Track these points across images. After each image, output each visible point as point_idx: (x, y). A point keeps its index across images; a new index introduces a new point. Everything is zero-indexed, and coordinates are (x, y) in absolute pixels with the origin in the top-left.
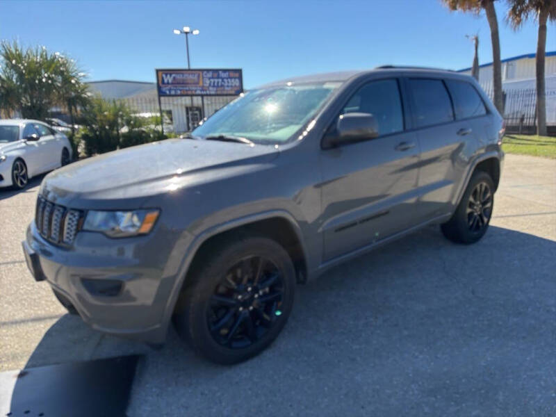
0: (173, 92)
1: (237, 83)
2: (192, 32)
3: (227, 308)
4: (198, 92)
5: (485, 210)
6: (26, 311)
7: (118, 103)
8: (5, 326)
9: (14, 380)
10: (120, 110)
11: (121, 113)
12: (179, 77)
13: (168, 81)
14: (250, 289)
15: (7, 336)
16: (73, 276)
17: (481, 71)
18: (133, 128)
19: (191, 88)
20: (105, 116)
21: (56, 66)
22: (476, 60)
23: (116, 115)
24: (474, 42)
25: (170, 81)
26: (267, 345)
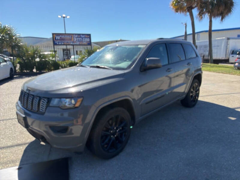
0: (60, 44)
1: (88, 40)
2: (66, 17)
3: (107, 136)
4: (71, 44)
5: (197, 94)
6: (12, 141)
7: (35, 48)
8: (4, 149)
9: (17, 171)
10: (36, 51)
11: (36, 52)
12: (63, 37)
13: (58, 38)
14: (115, 128)
15: (7, 153)
16: (46, 125)
17: (188, 37)
18: (42, 59)
19: (68, 42)
20: (29, 53)
21: (6, 31)
22: (186, 32)
23: (34, 53)
24: (185, 25)
25: (59, 38)
26: (121, 151)
